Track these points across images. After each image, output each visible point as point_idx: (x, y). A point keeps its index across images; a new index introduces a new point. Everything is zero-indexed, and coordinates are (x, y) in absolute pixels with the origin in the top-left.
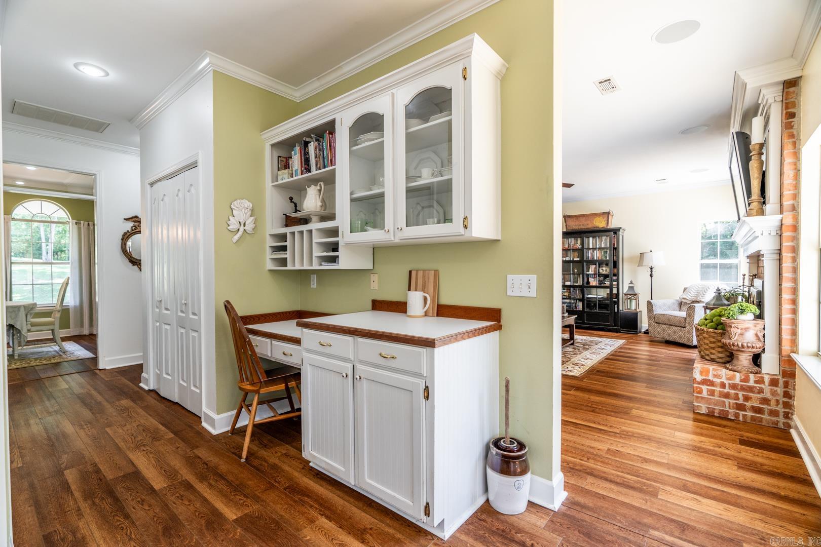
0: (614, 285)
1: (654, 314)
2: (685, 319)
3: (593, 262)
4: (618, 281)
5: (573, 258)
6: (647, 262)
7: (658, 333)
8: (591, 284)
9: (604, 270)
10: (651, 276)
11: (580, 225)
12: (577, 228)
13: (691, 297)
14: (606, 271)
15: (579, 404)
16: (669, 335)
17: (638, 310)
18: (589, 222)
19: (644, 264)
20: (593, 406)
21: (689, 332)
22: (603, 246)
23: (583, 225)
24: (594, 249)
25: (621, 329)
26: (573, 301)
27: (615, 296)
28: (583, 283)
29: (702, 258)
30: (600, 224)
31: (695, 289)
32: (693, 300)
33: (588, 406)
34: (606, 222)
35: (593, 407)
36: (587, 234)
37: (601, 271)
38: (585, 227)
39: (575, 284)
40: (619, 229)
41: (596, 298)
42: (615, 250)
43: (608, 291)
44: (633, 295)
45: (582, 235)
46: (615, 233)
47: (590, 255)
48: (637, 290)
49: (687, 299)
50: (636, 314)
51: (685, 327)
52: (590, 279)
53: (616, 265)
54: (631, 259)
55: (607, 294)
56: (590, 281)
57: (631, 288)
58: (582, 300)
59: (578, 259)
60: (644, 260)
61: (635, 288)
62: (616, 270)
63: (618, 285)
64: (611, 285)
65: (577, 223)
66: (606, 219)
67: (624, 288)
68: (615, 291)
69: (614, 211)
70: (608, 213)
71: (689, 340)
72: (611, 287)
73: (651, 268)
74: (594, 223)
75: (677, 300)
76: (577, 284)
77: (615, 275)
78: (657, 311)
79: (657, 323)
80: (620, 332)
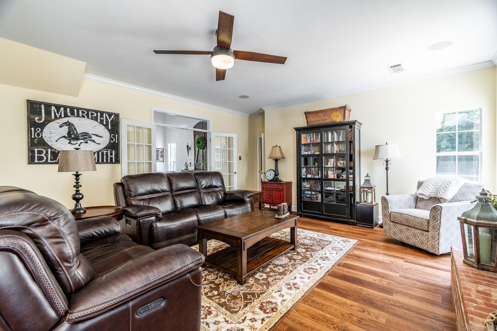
0: (350, 178)
1: (390, 212)
2: (428, 222)
3: (331, 155)
4: (354, 174)
5: (314, 152)
6: (383, 155)
7: (395, 233)
8: (329, 177)
9: (341, 163)
10: (387, 169)
11: (319, 121)
12: (317, 123)
13: (429, 193)
14: (343, 164)
16: (408, 238)
17: (374, 204)
18: (327, 117)
19: (379, 157)
21: (433, 237)
22: (341, 140)
23: (322, 120)
24: (332, 143)
25: (358, 222)
26: (313, 193)
27: (351, 188)
28: (322, 176)
29: (439, 150)
30: (337, 118)
31: (434, 184)
32: (432, 196)
34: (343, 116)
36: (325, 129)
37: (339, 164)
38: (324, 122)
39: (316, 177)
40: (354, 123)
41: (334, 190)
42: (351, 143)
43: (344, 183)
44: (369, 188)
45: (321, 129)
46: (351, 127)
47: (329, 150)
48: (373, 183)
49: (424, 195)
50: (372, 208)
51: (428, 231)
52: (329, 172)
53: (351, 158)
54: (368, 153)
55: (345, 186)
56: (329, 173)
57: (367, 181)
58: (321, 192)
59: (318, 153)
60: (379, 153)
61: (371, 181)
62: (352, 163)
63: (354, 178)
64: (348, 177)
65: (317, 119)
66: (342, 113)
67: (360, 181)
68: (351, 184)
69: (350, 106)
70: (344, 108)
71: (433, 247)
72: (347, 180)
73: (387, 161)
74: (332, 118)
75: (412, 195)
76: (317, 177)
77: (351, 168)
78: (394, 208)
79: (393, 222)
80: (356, 225)
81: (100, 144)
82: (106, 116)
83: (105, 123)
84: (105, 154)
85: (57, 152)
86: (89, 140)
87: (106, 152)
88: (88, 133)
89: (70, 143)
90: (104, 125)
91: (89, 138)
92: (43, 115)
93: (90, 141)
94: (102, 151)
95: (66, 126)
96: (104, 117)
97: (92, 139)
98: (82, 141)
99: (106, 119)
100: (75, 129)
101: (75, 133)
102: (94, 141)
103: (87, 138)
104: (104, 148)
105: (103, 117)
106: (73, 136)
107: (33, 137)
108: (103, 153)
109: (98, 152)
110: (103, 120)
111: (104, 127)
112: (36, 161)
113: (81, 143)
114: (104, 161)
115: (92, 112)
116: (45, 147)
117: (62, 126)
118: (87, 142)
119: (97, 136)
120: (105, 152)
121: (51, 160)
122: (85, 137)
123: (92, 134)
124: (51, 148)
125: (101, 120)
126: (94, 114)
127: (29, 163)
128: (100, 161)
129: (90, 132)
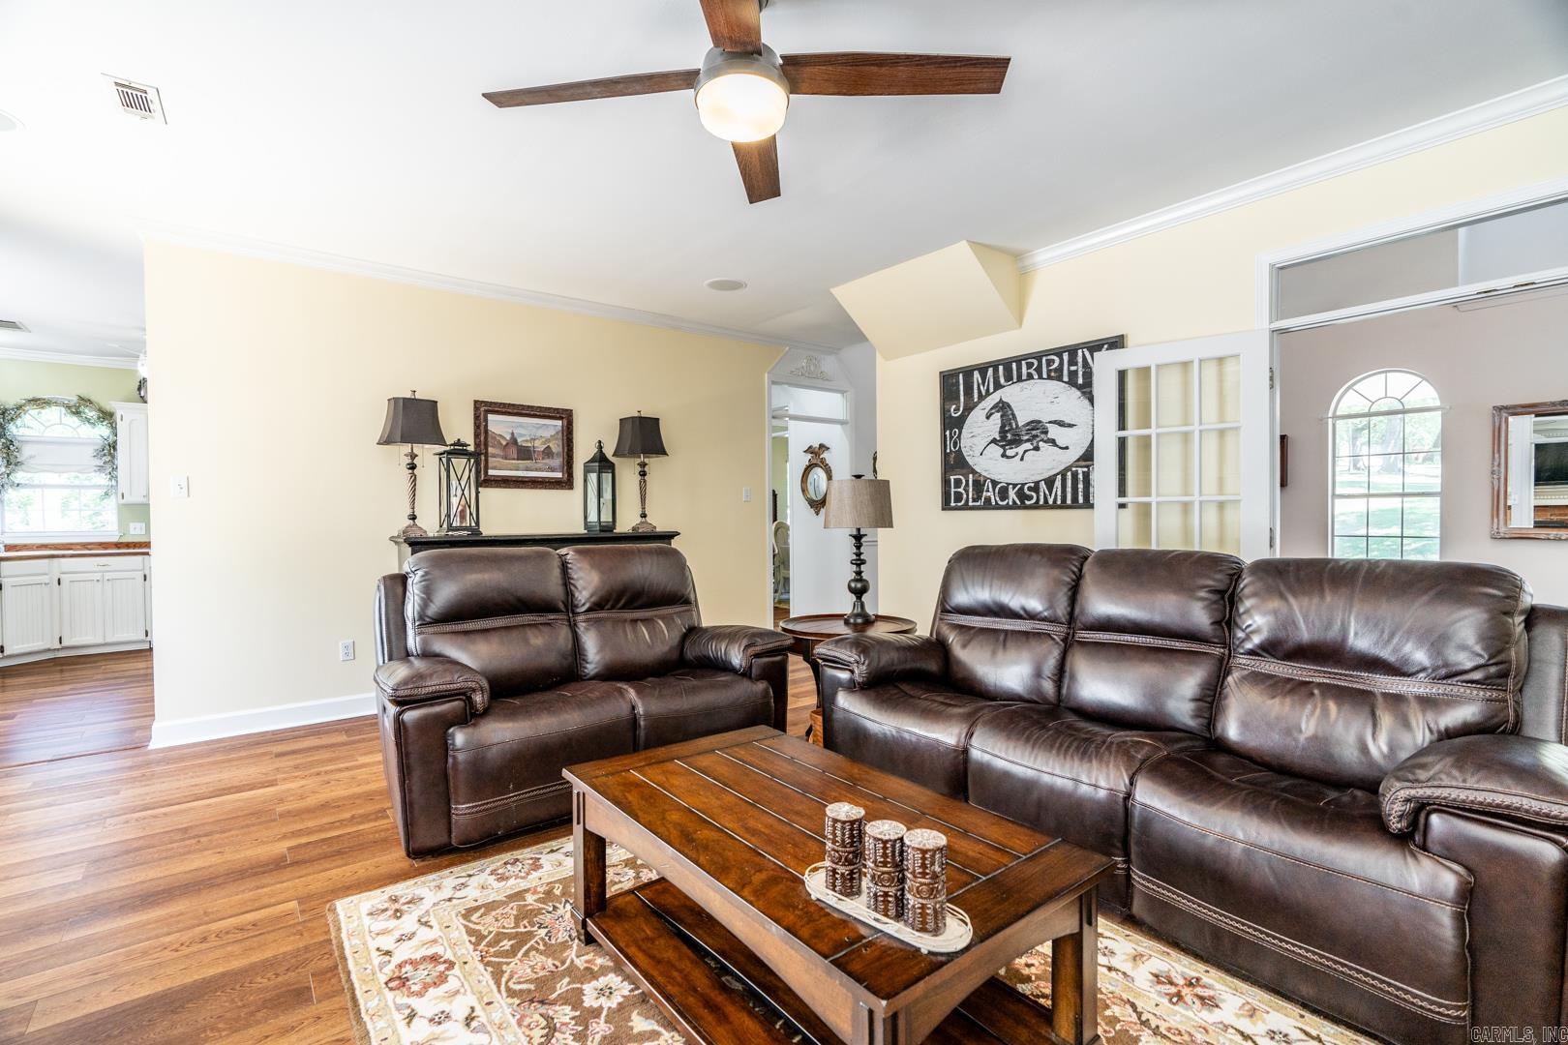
15: (230, 830)
20: (193, 841)
33: (206, 835)
35: (189, 838)
81: (1067, 448)
82: (1084, 355)
83: (1080, 381)
84: (1081, 476)
85: (982, 479)
86: (1042, 440)
87: (1083, 472)
88: (1040, 422)
89: (1004, 455)
90: (1079, 388)
91: (1043, 436)
92: (962, 398)
93: (1045, 442)
94: (1074, 469)
95: (998, 411)
96: (1080, 359)
97: (1050, 436)
98: (1028, 446)
99: (1083, 367)
100: (1013, 415)
101: (1014, 426)
102: (1053, 442)
103: (1037, 436)
104: (1078, 460)
105: (1076, 364)
106: (1009, 436)
107: (948, 451)
108: (1075, 476)
109: (1063, 474)
110: (1076, 372)
111: (1078, 393)
112: (953, 504)
113: (1025, 451)
114: (1078, 502)
115: (1049, 357)
116: (964, 471)
117: (992, 414)
118: (1037, 449)
119: (1061, 424)
120: (1080, 470)
121: (974, 500)
122: (1034, 432)
123: (1050, 422)
124: (974, 472)
125: (1070, 372)
126: (1053, 361)
127: (943, 509)
128: (1069, 502)
129: (1045, 419)
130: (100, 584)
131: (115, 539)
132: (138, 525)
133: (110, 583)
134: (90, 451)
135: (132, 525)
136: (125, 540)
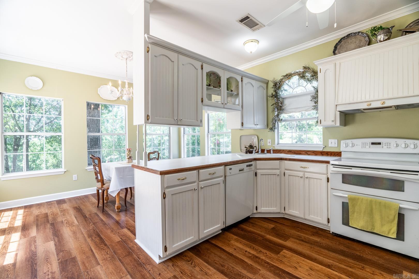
130: (302, 179)
131: (321, 149)
132: (333, 141)
133: (308, 179)
134: (309, 98)
135: (330, 141)
136: (326, 150)
